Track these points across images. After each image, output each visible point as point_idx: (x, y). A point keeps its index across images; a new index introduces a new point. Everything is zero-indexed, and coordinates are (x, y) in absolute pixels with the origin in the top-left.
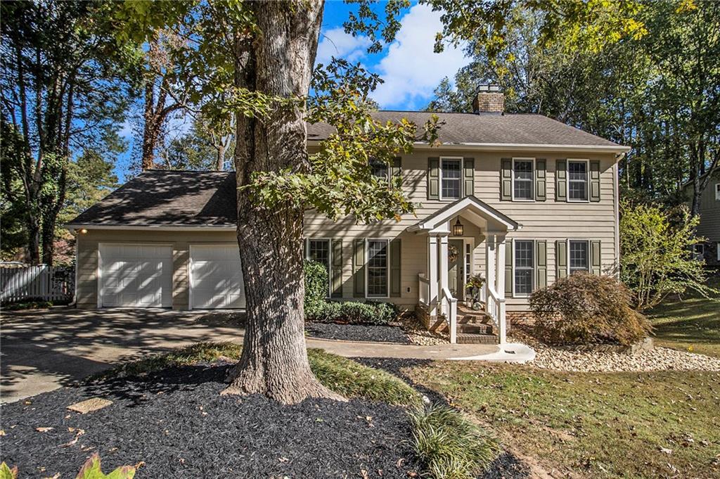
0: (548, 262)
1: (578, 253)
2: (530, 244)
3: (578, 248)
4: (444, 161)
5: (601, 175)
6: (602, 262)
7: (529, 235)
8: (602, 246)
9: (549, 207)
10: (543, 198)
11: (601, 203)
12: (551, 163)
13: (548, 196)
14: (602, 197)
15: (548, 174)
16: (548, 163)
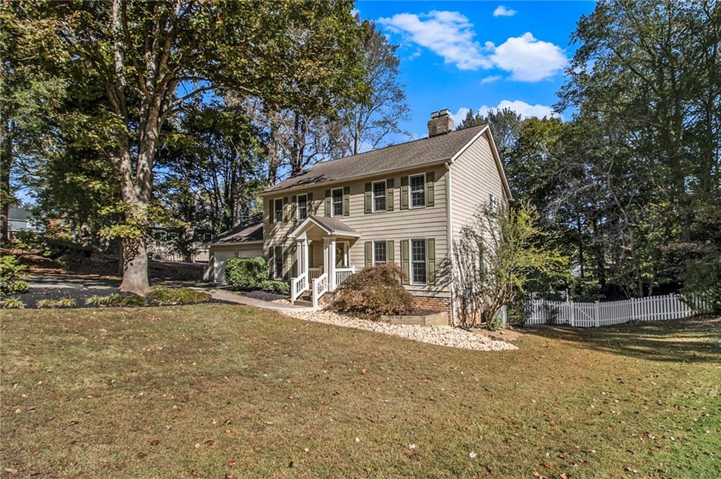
0: (395, 257)
1: (419, 249)
2: (384, 243)
3: (419, 245)
4: (334, 191)
5: (435, 184)
6: (436, 256)
7: (382, 237)
8: (436, 242)
9: (397, 215)
10: (392, 209)
11: (436, 206)
12: (398, 181)
13: (395, 207)
14: (436, 202)
15: (395, 190)
16: (395, 182)
